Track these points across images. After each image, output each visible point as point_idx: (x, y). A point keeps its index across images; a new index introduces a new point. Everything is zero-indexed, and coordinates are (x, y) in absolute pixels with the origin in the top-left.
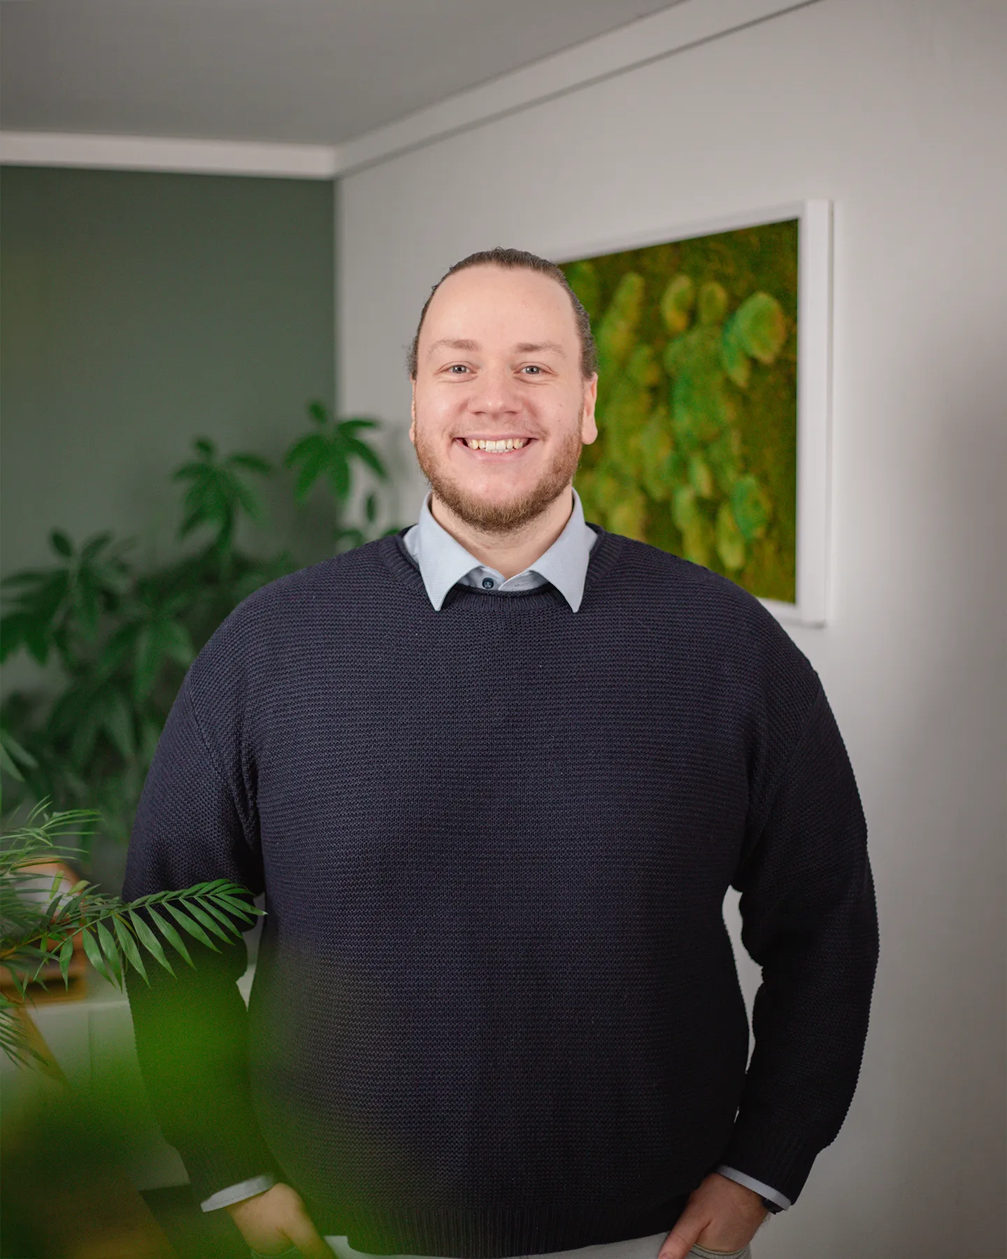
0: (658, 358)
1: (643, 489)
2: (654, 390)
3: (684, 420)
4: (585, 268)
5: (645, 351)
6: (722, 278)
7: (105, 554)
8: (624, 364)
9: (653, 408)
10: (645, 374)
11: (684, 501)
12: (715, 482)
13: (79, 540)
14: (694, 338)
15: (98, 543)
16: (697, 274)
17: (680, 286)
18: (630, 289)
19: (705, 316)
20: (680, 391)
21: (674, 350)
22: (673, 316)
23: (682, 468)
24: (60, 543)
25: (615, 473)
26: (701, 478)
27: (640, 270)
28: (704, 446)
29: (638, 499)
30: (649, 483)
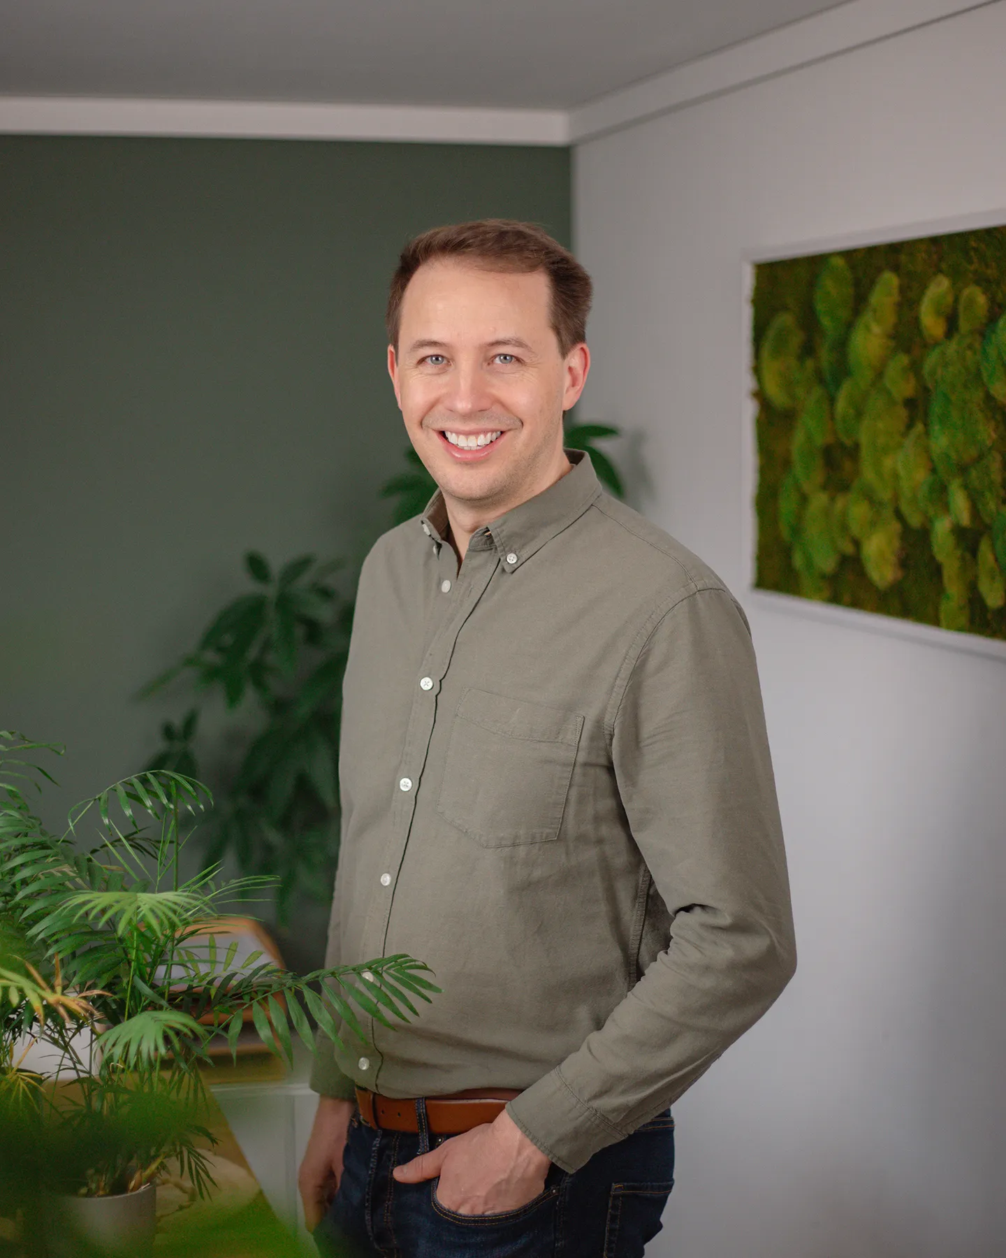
0: (915, 368)
1: (899, 515)
2: (910, 403)
3: (940, 441)
4: (839, 262)
5: (904, 360)
6: (984, 282)
7: (305, 580)
8: (880, 374)
9: (910, 426)
10: (903, 388)
11: (942, 528)
12: (975, 513)
13: (277, 563)
14: (952, 347)
15: (300, 566)
16: (956, 275)
17: (939, 288)
18: (886, 289)
19: (964, 325)
20: (936, 408)
21: (931, 360)
22: (931, 323)
23: (940, 492)
24: (257, 566)
25: (869, 496)
26: (959, 502)
27: (896, 268)
28: (963, 470)
29: (896, 526)
30: (905, 509)
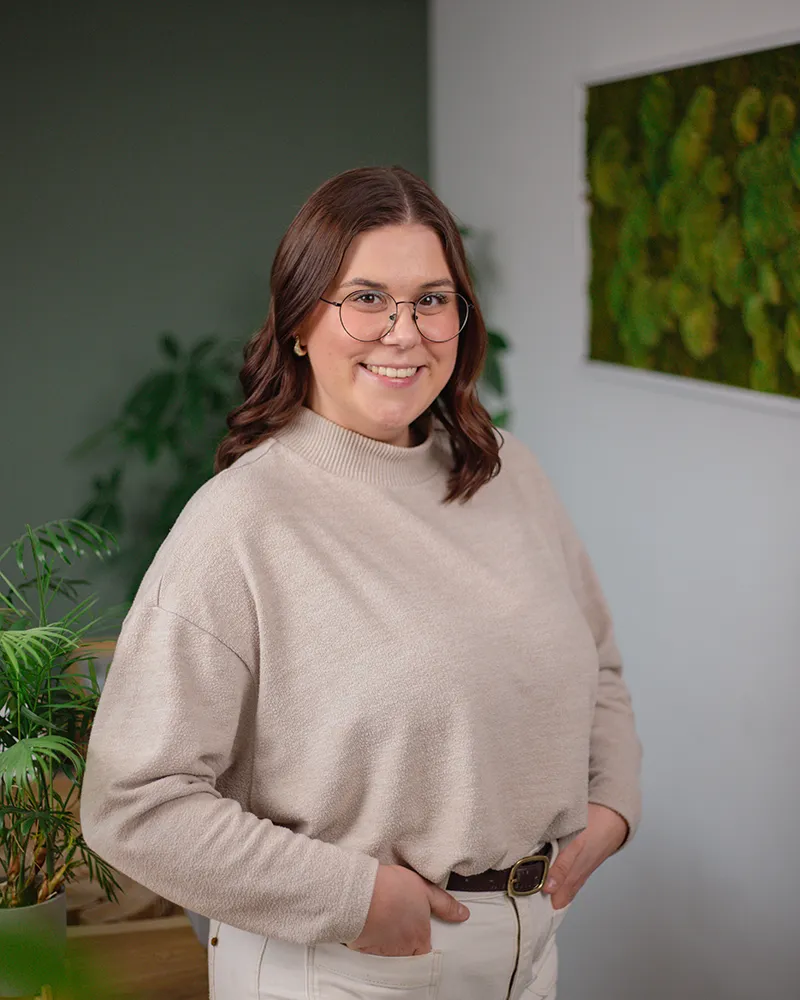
0: (729, 169)
1: (715, 295)
2: (725, 200)
3: (753, 230)
4: (661, 82)
5: (718, 161)
6: (790, 91)
7: (210, 357)
8: (697, 174)
9: (724, 217)
10: (717, 185)
11: (754, 306)
12: (784, 291)
13: (187, 342)
14: (764, 150)
15: (206, 345)
16: (766, 87)
17: (751, 98)
18: (703, 103)
19: (774, 128)
20: (749, 202)
21: (744, 160)
22: (743, 128)
23: (752, 276)
24: (169, 346)
25: (689, 281)
26: (769, 283)
27: (712, 83)
28: (773, 254)
29: (711, 305)
30: (721, 290)
